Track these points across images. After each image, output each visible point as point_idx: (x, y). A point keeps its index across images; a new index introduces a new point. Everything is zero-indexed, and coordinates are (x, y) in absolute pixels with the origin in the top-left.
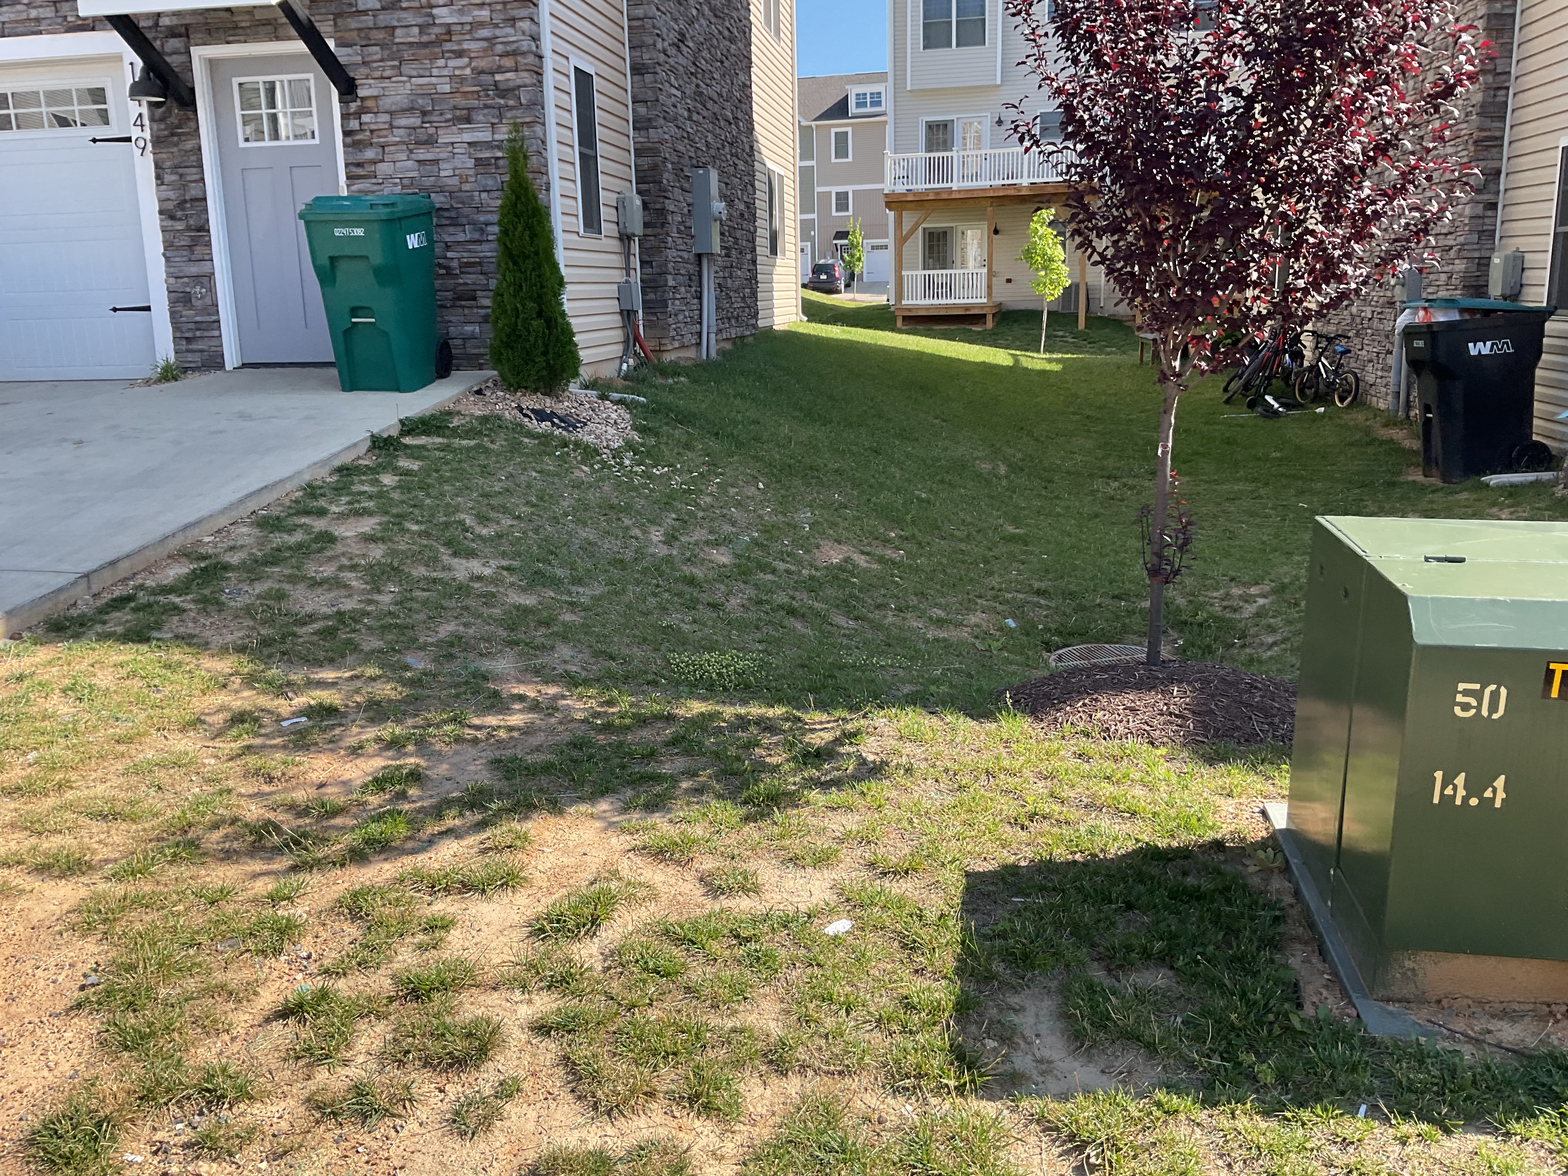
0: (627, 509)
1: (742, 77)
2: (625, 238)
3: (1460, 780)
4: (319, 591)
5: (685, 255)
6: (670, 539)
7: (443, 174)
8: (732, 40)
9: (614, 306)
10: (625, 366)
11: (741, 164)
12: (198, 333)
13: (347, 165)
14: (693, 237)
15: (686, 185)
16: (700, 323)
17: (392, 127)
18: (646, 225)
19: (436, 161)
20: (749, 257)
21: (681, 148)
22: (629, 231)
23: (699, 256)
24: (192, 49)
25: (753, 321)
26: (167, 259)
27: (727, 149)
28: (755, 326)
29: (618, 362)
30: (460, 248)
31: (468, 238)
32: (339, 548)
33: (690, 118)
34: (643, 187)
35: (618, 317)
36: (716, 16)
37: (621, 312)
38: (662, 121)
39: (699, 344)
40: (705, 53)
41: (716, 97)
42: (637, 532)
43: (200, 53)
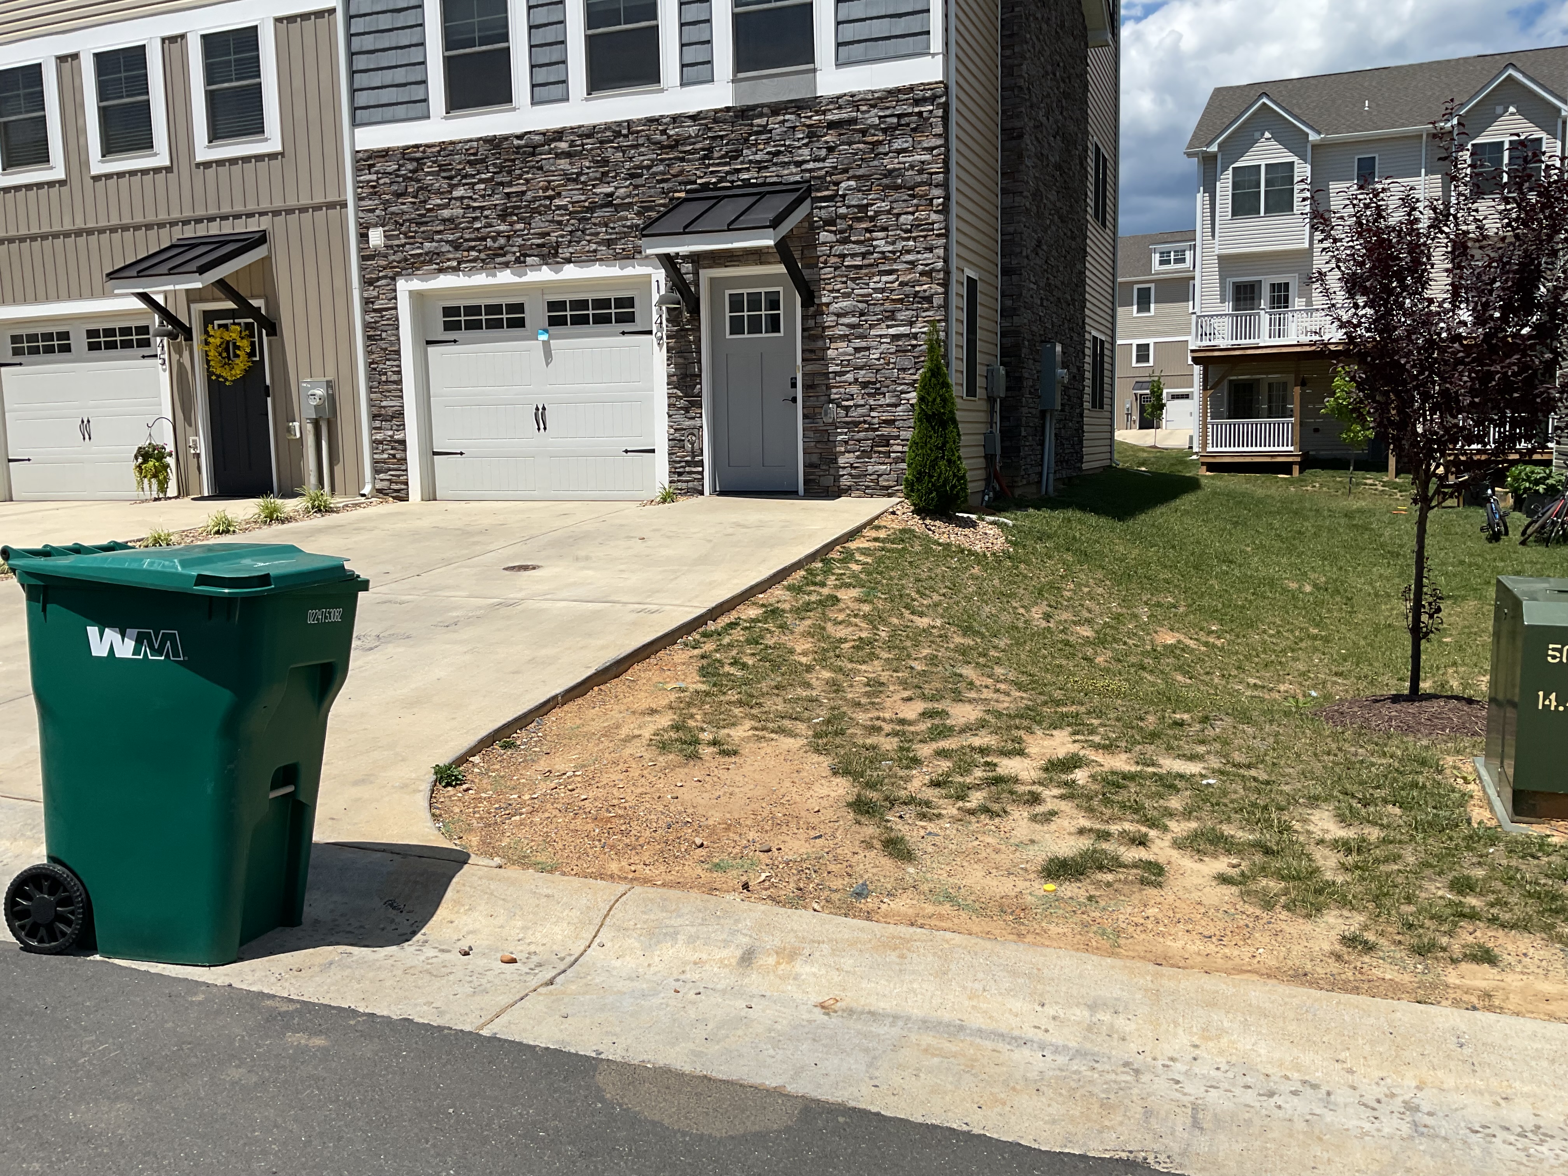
0: (1013, 595)
1: (1079, 266)
2: (991, 400)
3: (1553, 696)
4: (841, 627)
5: (1034, 411)
6: (1047, 617)
7: (872, 356)
8: (1073, 238)
9: (981, 451)
10: (986, 498)
11: (1075, 336)
12: (687, 469)
13: (803, 351)
14: (1039, 397)
15: (1037, 357)
16: (1042, 465)
17: (837, 324)
18: (1008, 389)
19: (868, 349)
20: (1078, 411)
21: (1034, 328)
22: (995, 394)
23: (1043, 413)
24: (701, 272)
25: (1078, 465)
26: (670, 416)
27: (1066, 325)
28: (1080, 469)
29: (981, 495)
30: (880, 409)
31: (888, 401)
32: (842, 605)
33: (1042, 305)
34: (1005, 359)
35: (982, 460)
36: (1062, 221)
37: (986, 457)
38: (1023, 309)
39: (1040, 482)
40: (1054, 253)
41: (1058, 284)
42: (1022, 611)
43: (706, 274)
